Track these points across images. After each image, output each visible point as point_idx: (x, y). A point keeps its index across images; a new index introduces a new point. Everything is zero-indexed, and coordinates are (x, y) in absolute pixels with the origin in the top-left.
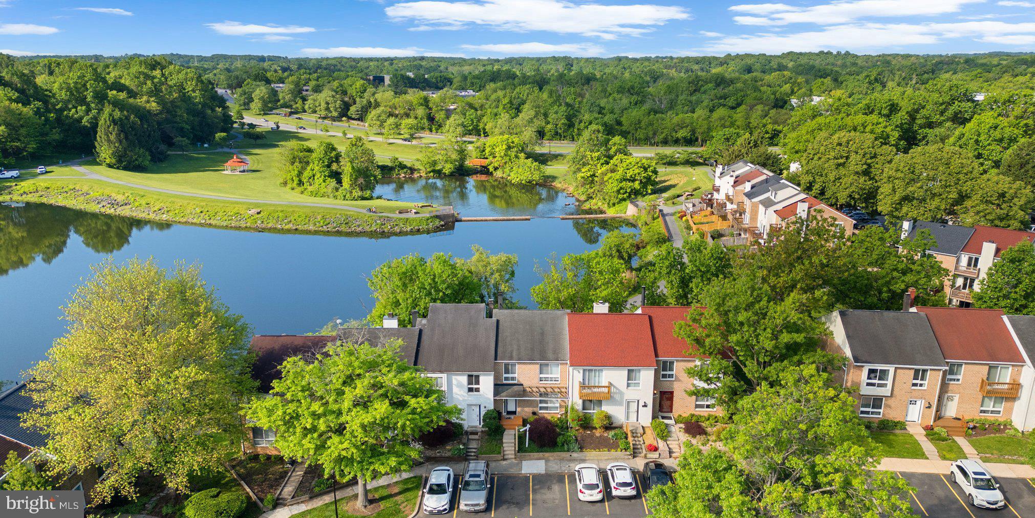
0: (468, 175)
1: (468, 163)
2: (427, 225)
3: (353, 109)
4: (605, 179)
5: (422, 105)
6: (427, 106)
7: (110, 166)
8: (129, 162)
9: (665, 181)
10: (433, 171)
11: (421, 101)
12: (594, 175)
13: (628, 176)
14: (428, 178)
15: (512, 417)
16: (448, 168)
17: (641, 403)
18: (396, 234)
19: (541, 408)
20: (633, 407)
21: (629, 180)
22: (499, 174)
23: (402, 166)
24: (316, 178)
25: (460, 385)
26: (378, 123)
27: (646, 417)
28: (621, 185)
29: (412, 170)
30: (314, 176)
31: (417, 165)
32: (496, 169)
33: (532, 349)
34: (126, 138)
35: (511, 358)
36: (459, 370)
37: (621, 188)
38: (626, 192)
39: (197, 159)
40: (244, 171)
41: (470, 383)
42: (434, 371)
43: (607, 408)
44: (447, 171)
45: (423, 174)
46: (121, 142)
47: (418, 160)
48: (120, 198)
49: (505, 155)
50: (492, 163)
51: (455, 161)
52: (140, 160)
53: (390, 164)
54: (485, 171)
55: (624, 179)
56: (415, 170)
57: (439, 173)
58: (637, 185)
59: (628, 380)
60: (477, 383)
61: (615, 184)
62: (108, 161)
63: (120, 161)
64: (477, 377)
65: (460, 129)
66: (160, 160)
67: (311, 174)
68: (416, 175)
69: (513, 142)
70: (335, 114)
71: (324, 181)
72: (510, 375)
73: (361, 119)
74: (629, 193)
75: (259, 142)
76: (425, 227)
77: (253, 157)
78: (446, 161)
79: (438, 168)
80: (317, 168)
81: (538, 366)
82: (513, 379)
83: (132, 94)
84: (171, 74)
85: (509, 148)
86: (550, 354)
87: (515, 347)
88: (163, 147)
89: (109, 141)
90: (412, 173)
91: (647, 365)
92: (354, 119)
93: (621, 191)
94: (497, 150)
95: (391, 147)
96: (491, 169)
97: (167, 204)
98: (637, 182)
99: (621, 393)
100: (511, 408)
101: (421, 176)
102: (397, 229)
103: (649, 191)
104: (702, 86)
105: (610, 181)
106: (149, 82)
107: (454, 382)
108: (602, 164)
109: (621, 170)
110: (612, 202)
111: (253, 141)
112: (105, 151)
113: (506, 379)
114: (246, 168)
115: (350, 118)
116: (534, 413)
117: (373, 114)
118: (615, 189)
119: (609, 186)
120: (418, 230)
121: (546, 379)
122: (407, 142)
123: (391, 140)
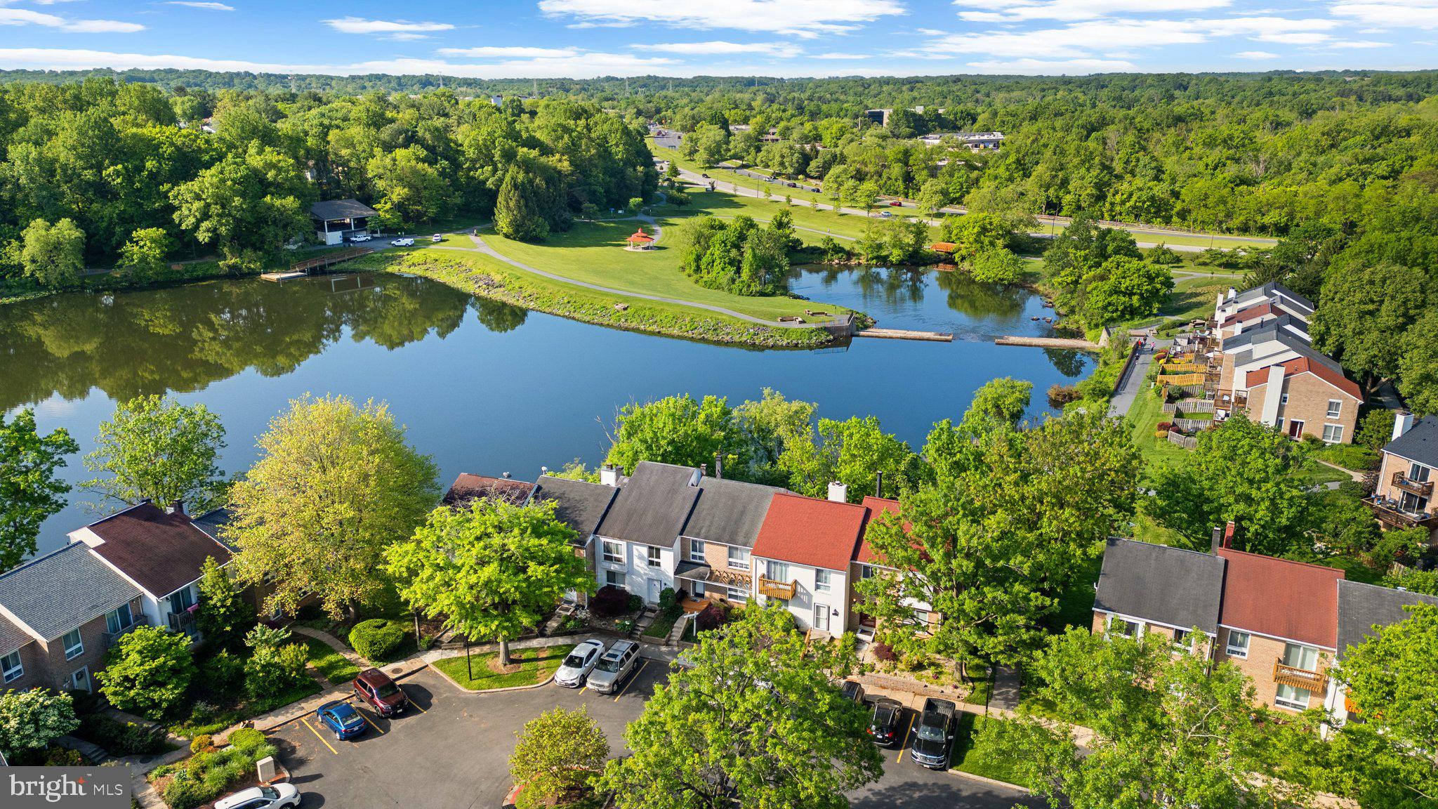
0: (925, 265)
1: (928, 247)
2: (810, 339)
3: (813, 164)
4: (1090, 288)
5: (899, 161)
6: (906, 164)
7: (507, 236)
8: (526, 233)
9: (1197, 295)
10: (877, 258)
11: (900, 156)
12: (1076, 282)
13: (1123, 288)
14: (868, 267)
15: (699, 600)
16: (896, 255)
17: (832, 611)
18: (768, 347)
19: (731, 596)
20: (824, 613)
21: (1124, 294)
22: (965, 266)
23: (838, 250)
24: (715, 264)
25: (641, 557)
26: (835, 186)
27: (837, 628)
28: (1110, 299)
29: (850, 255)
30: (713, 262)
31: (858, 249)
32: (963, 258)
33: (724, 529)
34: (526, 206)
35: (698, 535)
36: (641, 540)
37: (1110, 304)
38: (1117, 310)
39: (604, 229)
40: (647, 248)
41: (651, 555)
42: (613, 537)
43: (793, 610)
44: (894, 259)
45: (863, 261)
46: (520, 208)
47: (859, 242)
48: (497, 278)
49: (976, 241)
50: (958, 249)
51: (909, 245)
52: (538, 230)
53: (820, 245)
54: (949, 259)
55: (1116, 291)
56: (854, 255)
57: (884, 261)
58: (1134, 301)
59: (817, 581)
60: (658, 557)
61: (1101, 297)
62: (505, 230)
63: (517, 231)
64: (658, 550)
65: (938, 197)
66: (564, 230)
67: (710, 260)
68: (854, 262)
69: (991, 224)
70: (790, 170)
71: (723, 269)
72: (698, 554)
73: (820, 178)
75: (683, 208)
76: (806, 341)
77: (667, 228)
79: (884, 253)
80: (717, 253)
81: (726, 549)
82: (701, 558)
83: (546, 151)
84: (596, 123)
85: (984, 230)
86: (741, 538)
87: (707, 523)
88: (567, 215)
89: (508, 208)
90: (849, 259)
91: (838, 568)
92: (812, 178)
93: (1109, 308)
95: (842, 220)
96: (957, 257)
97: (539, 290)
98: (1135, 298)
99: (810, 596)
100: (699, 590)
101: (859, 264)
102: (771, 342)
103: (1155, 311)
104: (1345, 139)
105: (1095, 293)
106: (566, 137)
107: (635, 553)
108: (1090, 268)
111: (675, 207)
112: (503, 220)
113: (694, 557)
114: (651, 244)
115: (808, 176)
116: (722, 600)
117: (836, 170)
118: (1100, 304)
119: (1093, 300)
120: (796, 345)
121: (736, 565)
122: (864, 213)
123: (844, 210)
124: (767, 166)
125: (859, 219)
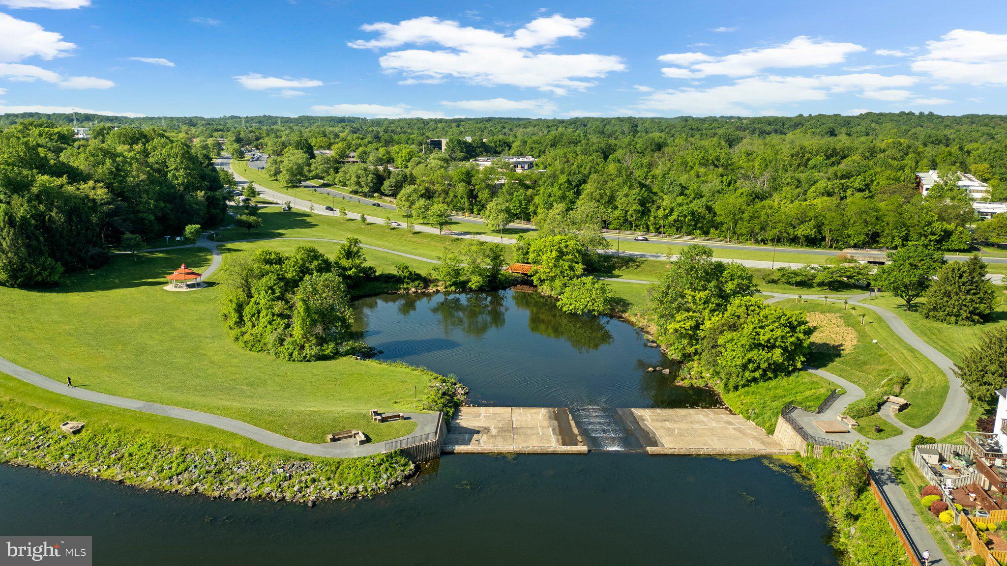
0: (504, 289)
1: (505, 270)
3: (386, 183)
4: (720, 341)
5: (463, 181)
6: (469, 183)
10: (454, 284)
11: (463, 177)
14: (447, 293)
16: (475, 281)
21: (764, 347)
22: (545, 289)
23: (414, 277)
24: (261, 315)
26: (408, 204)
28: (750, 355)
29: (426, 282)
30: (259, 312)
31: (434, 275)
32: (542, 281)
38: (758, 368)
40: (191, 286)
44: (473, 285)
45: (441, 288)
47: (435, 269)
49: (555, 266)
50: (537, 272)
51: (487, 270)
53: (395, 272)
54: (526, 280)
55: (755, 345)
56: (432, 281)
57: (462, 286)
58: (777, 355)
65: (502, 216)
67: (254, 310)
68: (432, 289)
69: (567, 246)
70: (366, 189)
71: (270, 323)
73: (394, 195)
74: (764, 371)
75: (253, 231)
77: (226, 256)
78: (473, 273)
79: (462, 278)
80: (263, 301)
83: (76, 176)
84: (155, 148)
85: (561, 254)
90: (426, 286)
92: (386, 195)
93: (750, 366)
94: (544, 257)
95: (416, 239)
96: (535, 280)
101: (438, 291)
106: (108, 162)
108: (712, 311)
109: (748, 329)
110: (732, 383)
111: (245, 230)
114: (199, 280)
115: (382, 194)
117: (407, 190)
119: (728, 355)
122: (436, 231)
123: (418, 228)
124: (345, 185)
125: (432, 237)
